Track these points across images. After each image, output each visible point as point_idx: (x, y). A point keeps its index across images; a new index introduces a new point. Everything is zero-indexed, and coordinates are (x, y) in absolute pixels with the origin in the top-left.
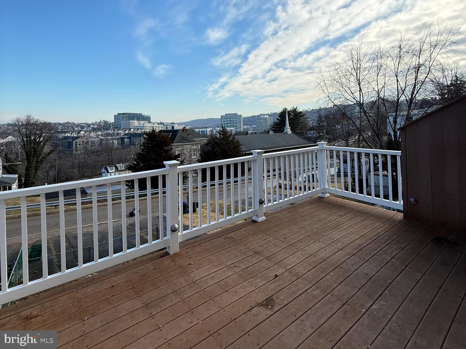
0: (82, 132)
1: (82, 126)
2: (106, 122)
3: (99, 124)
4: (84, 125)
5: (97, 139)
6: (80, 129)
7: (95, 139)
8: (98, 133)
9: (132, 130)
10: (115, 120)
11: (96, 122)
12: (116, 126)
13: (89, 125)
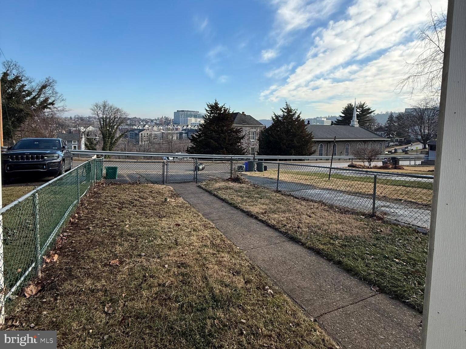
0: (147, 126)
1: (147, 121)
2: (166, 119)
3: (161, 120)
4: (148, 120)
5: (159, 132)
6: (145, 123)
7: (157, 133)
8: (160, 127)
9: (189, 126)
10: (174, 117)
11: (158, 118)
12: (176, 122)
13: (152, 121)
